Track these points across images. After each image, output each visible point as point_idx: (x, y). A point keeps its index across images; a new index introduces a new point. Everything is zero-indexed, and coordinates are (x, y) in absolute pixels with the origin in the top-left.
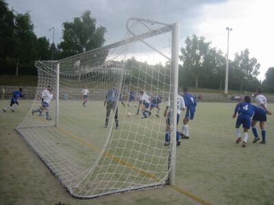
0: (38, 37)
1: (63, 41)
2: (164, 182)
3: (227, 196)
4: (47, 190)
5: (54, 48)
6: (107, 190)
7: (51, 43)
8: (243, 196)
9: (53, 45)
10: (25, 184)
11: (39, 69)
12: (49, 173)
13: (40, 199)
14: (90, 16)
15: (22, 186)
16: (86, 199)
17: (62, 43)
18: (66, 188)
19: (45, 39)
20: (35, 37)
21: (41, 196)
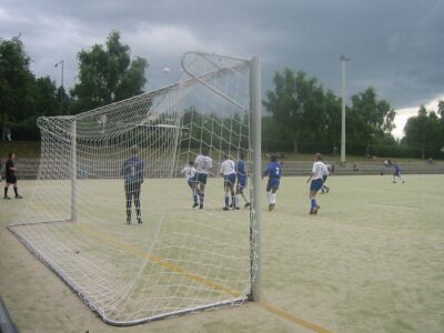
0: (37, 77)
1: (79, 82)
2: (246, 297)
3: (338, 313)
4: (68, 317)
5: (64, 95)
6: (159, 312)
7: (58, 87)
8: (363, 312)
9: (62, 90)
10: (31, 309)
11: (44, 130)
12: (69, 292)
13: (58, 329)
14: (120, 41)
15: (27, 312)
16: (127, 325)
17: (77, 86)
18: (95, 312)
19: (48, 80)
20: (32, 77)
21: (58, 325)
